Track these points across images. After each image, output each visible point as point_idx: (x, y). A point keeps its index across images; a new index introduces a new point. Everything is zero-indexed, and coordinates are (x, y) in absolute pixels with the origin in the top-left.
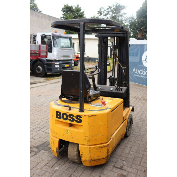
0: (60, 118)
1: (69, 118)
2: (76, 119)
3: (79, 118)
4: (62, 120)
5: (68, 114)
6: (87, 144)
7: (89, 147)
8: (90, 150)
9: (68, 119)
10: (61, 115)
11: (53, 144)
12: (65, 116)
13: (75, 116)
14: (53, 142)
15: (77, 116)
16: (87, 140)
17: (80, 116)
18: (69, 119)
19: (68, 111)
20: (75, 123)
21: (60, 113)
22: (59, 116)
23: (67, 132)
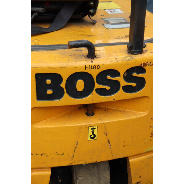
0: (57, 95)
1: (97, 86)
3: (135, 74)
4: (67, 100)
5: (94, 74)
9: (94, 92)
10: (63, 85)
12: (80, 85)
13: (122, 73)
15: (130, 71)
17: (141, 69)
18: (97, 90)
19: (96, 62)
20: (121, 95)
21: (56, 77)
22: (50, 92)
23: (90, 133)
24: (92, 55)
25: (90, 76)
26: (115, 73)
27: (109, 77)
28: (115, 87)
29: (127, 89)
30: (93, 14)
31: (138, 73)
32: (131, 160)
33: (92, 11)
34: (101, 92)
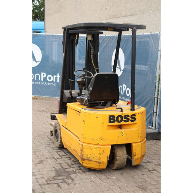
0: (114, 122)
1: (124, 119)
2: (130, 119)
4: (116, 123)
5: (123, 116)
6: (140, 141)
7: (141, 143)
8: (141, 146)
9: (123, 121)
10: (115, 119)
11: (103, 154)
12: (120, 119)
13: (130, 116)
14: (103, 152)
16: (140, 137)
17: (134, 115)
18: (124, 120)
19: (123, 113)
20: (130, 122)
21: (114, 117)
22: (112, 121)
23: (122, 134)
24: (122, 111)
25: (122, 116)
26: (128, 116)
27: (127, 117)
28: (128, 120)
29: (132, 121)
30: (117, 103)
31: (134, 116)
32: (133, 145)
33: (116, 102)
34: (125, 121)
